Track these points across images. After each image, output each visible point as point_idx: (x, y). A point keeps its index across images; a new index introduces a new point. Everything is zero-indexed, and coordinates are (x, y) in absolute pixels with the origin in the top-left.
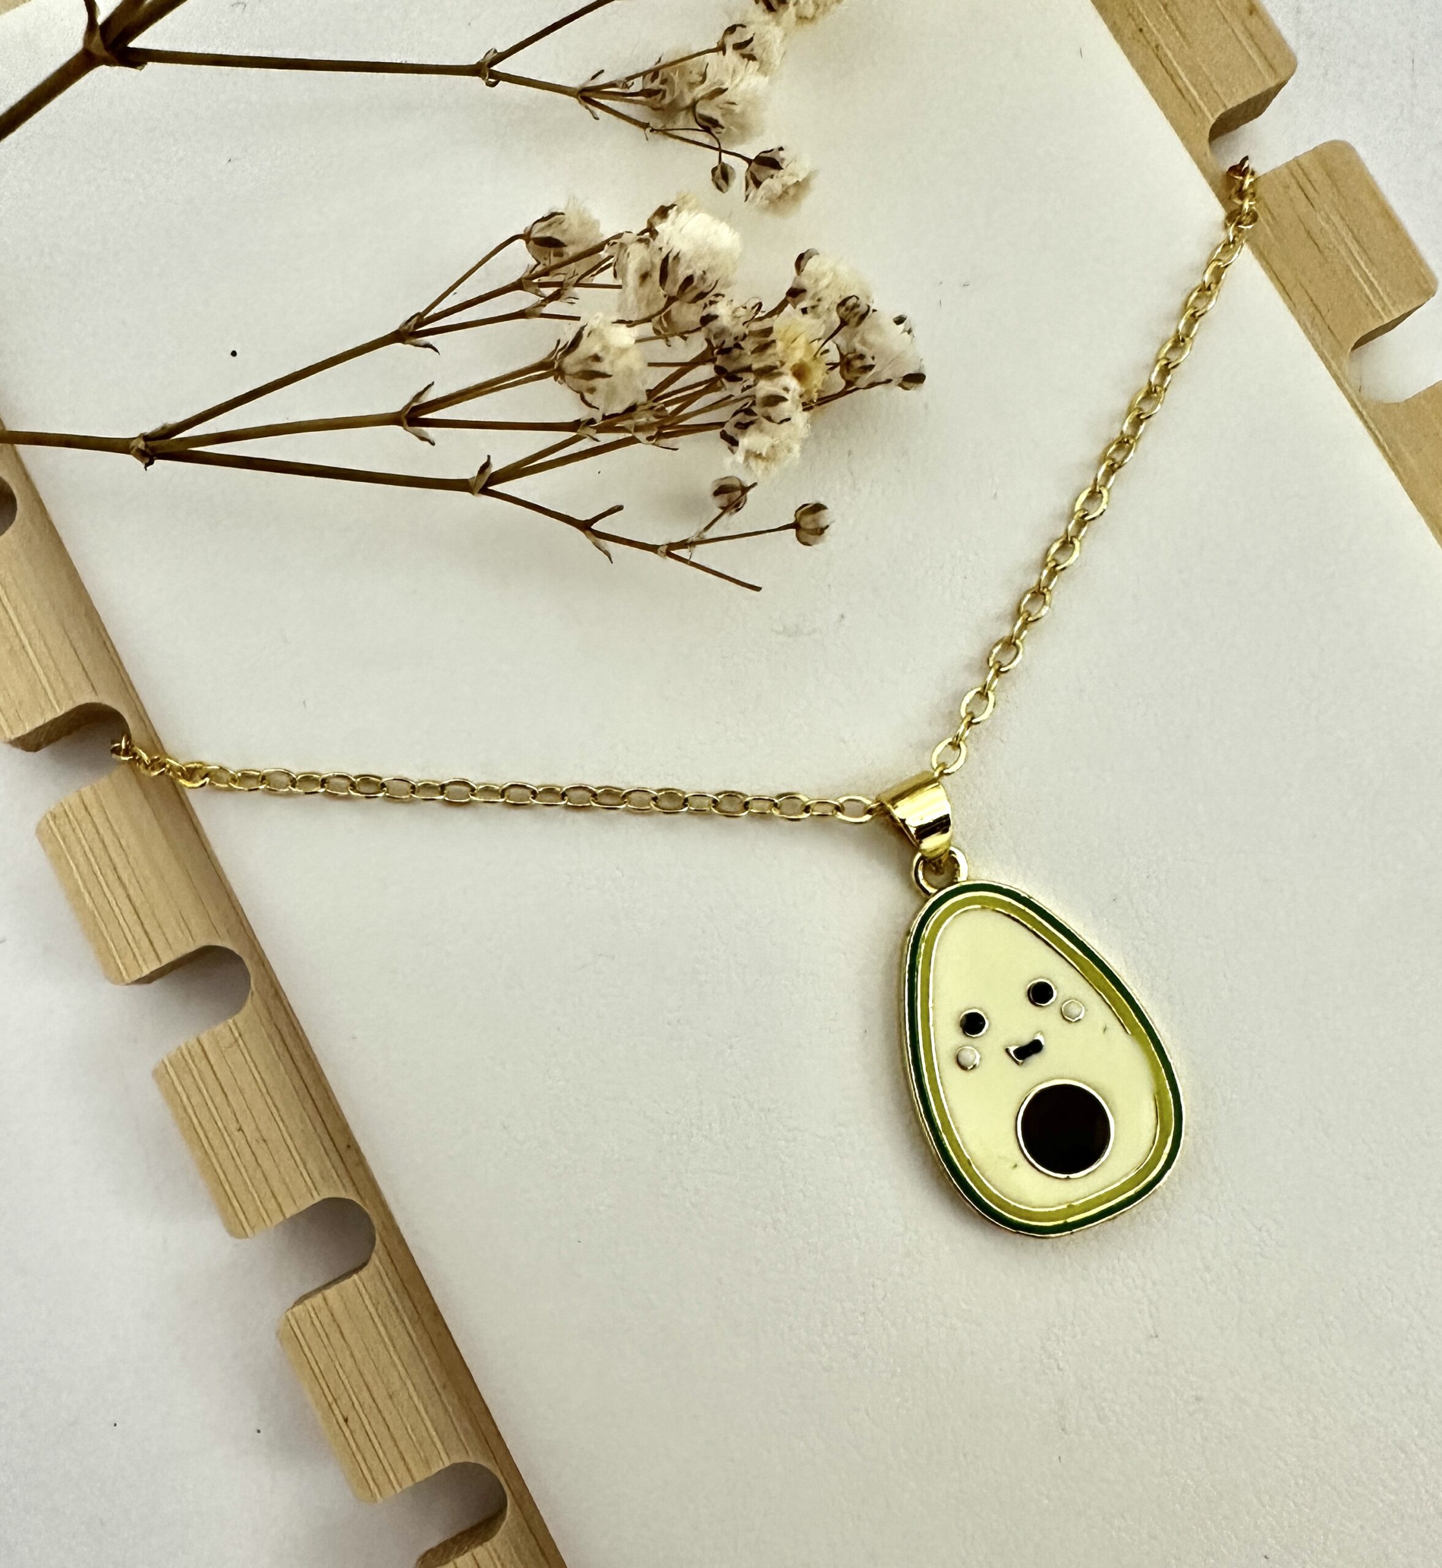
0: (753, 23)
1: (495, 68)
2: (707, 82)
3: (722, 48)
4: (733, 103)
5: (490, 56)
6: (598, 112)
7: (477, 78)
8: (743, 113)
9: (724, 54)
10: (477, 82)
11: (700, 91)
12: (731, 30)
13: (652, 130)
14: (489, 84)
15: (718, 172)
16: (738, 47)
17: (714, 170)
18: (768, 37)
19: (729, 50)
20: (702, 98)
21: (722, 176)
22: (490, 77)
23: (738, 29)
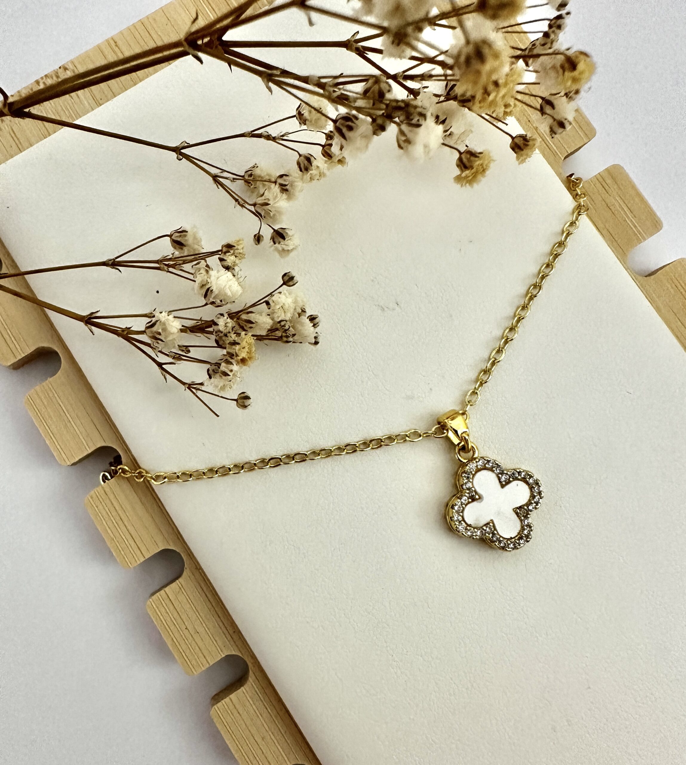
0: (291, 176)
1: (182, 151)
2: (263, 198)
3: (275, 182)
4: (271, 211)
5: (183, 145)
6: (220, 187)
7: (174, 153)
8: (274, 215)
9: (276, 184)
10: (174, 155)
11: (260, 200)
12: (281, 176)
13: (239, 203)
14: (177, 158)
15: (256, 238)
16: (281, 185)
17: (255, 236)
18: (296, 183)
19: (277, 184)
20: (259, 204)
21: (258, 239)
22: (180, 155)
23: (284, 177)
